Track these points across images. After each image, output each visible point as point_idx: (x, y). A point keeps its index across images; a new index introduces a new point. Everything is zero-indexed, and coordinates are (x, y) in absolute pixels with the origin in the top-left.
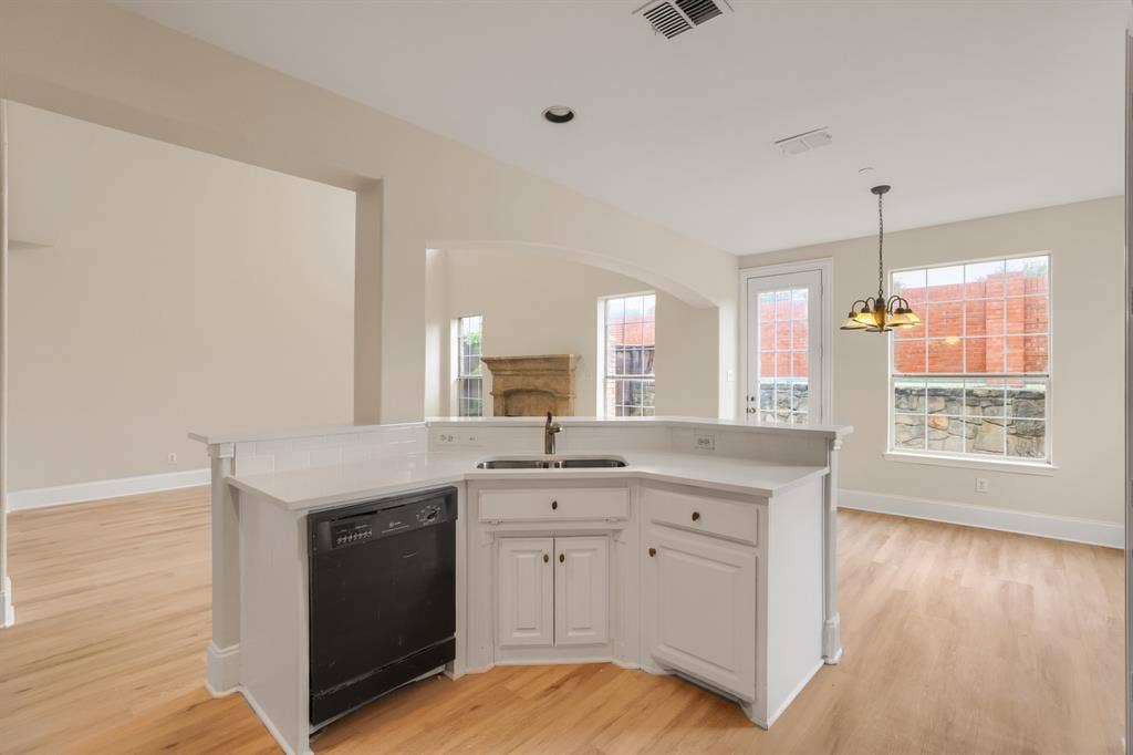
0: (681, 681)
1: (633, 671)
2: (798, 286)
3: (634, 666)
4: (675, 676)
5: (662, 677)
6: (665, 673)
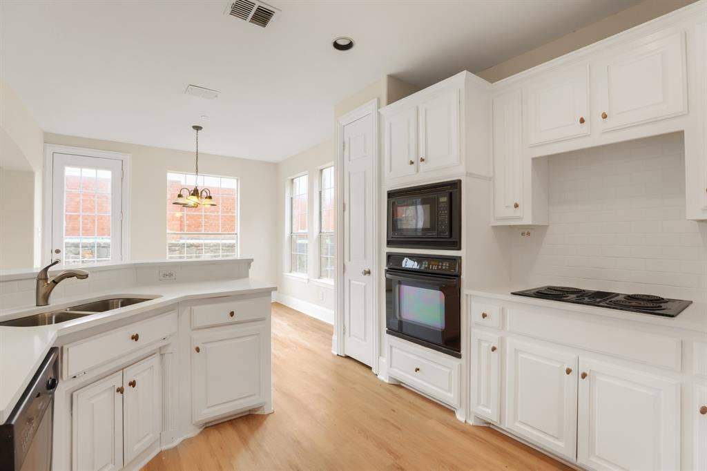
0: (213, 427)
1: (182, 443)
2: (106, 168)
3: (181, 439)
4: (206, 428)
5: (201, 433)
6: (201, 430)
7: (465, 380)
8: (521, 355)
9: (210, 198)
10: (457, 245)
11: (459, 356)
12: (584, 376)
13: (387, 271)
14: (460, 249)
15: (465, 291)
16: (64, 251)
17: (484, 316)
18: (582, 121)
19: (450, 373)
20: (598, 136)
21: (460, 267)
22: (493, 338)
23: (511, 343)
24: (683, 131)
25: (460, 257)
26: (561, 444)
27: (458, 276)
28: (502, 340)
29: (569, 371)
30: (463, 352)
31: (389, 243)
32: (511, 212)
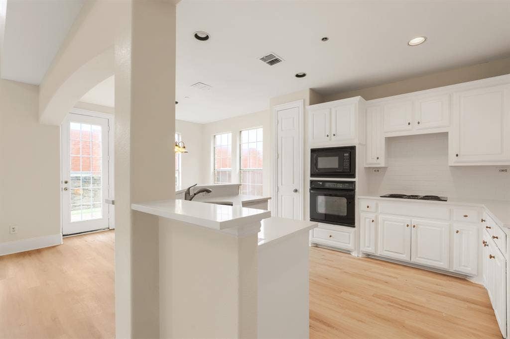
7: (358, 237)
8: (386, 222)
9: (184, 147)
10: (353, 176)
11: (354, 227)
12: (414, 226)
13: (311, 189)
14: (355, 178)
15: (357, 197)
16: (70, 182)
17: (368, 207)
18: (409, 124)
19: (350, 235)
20: (415, 130)
21: (355, 185)
22: (372, 216)
23: (381, 217)
24: (448, 133)
25: (355, 181)
26: (404, 256)
27: (353, 190)
28: (376, 217)
29: (408, 226)
30: (356, 224)
31: (312, 175)
32: (375, 161)
